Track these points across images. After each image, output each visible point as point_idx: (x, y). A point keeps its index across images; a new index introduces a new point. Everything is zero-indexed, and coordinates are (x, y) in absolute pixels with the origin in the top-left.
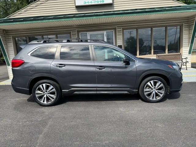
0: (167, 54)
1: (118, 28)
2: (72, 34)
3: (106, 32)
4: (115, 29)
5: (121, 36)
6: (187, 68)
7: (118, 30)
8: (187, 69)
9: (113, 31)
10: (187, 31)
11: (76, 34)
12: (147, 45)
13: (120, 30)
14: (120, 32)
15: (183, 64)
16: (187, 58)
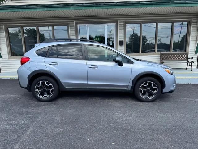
0: (172, 52)
1: (120, 21)
2: (70, 26)
3: (107, 25)
4: (117, 22)
5: (123, 30)
6: (192, 68)
7: (120, 23)
8: (192, 70)
9: (115, 24)
10: (195, 28)
11: (74, 26)
12: (150, 43)
13: (123, 23)
14: (123, 25)
15: (189, 64)
16: (193, 58)
